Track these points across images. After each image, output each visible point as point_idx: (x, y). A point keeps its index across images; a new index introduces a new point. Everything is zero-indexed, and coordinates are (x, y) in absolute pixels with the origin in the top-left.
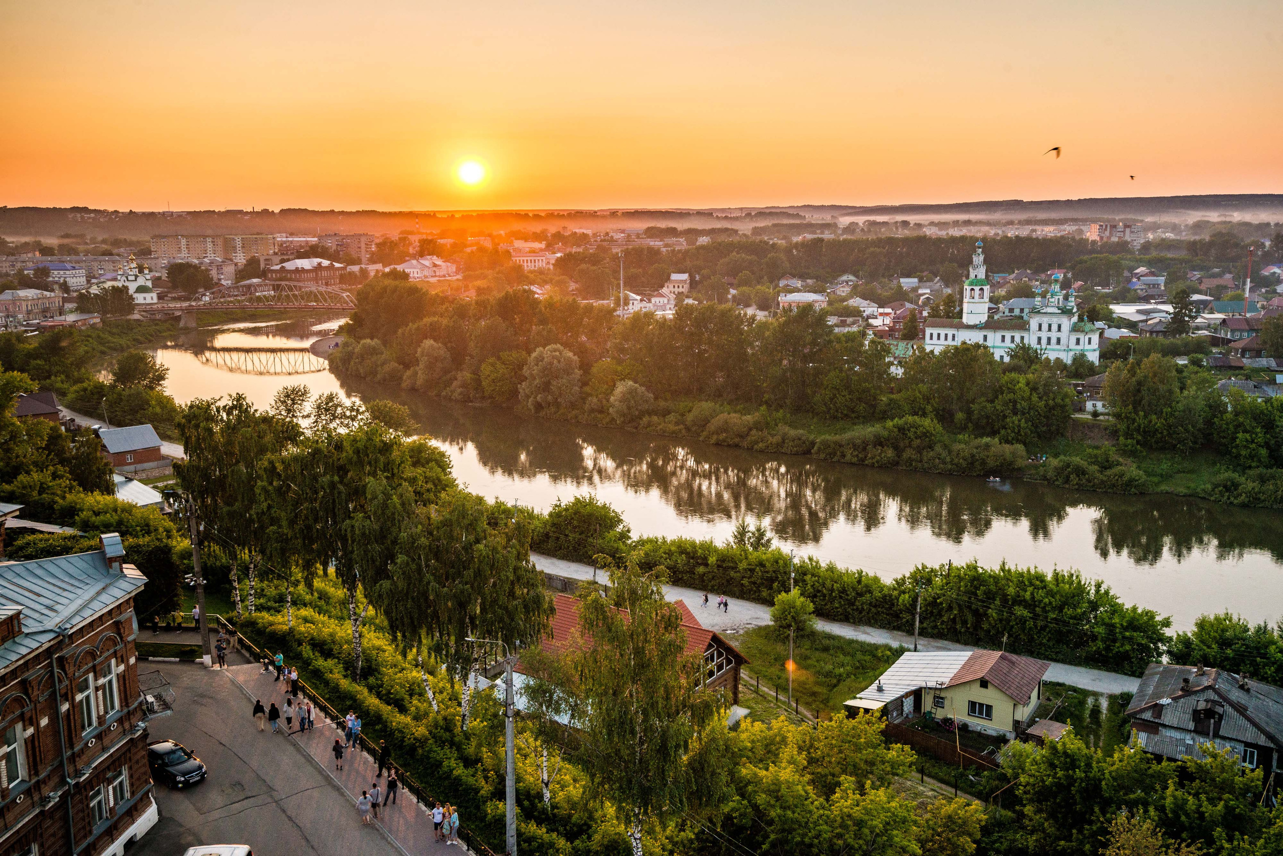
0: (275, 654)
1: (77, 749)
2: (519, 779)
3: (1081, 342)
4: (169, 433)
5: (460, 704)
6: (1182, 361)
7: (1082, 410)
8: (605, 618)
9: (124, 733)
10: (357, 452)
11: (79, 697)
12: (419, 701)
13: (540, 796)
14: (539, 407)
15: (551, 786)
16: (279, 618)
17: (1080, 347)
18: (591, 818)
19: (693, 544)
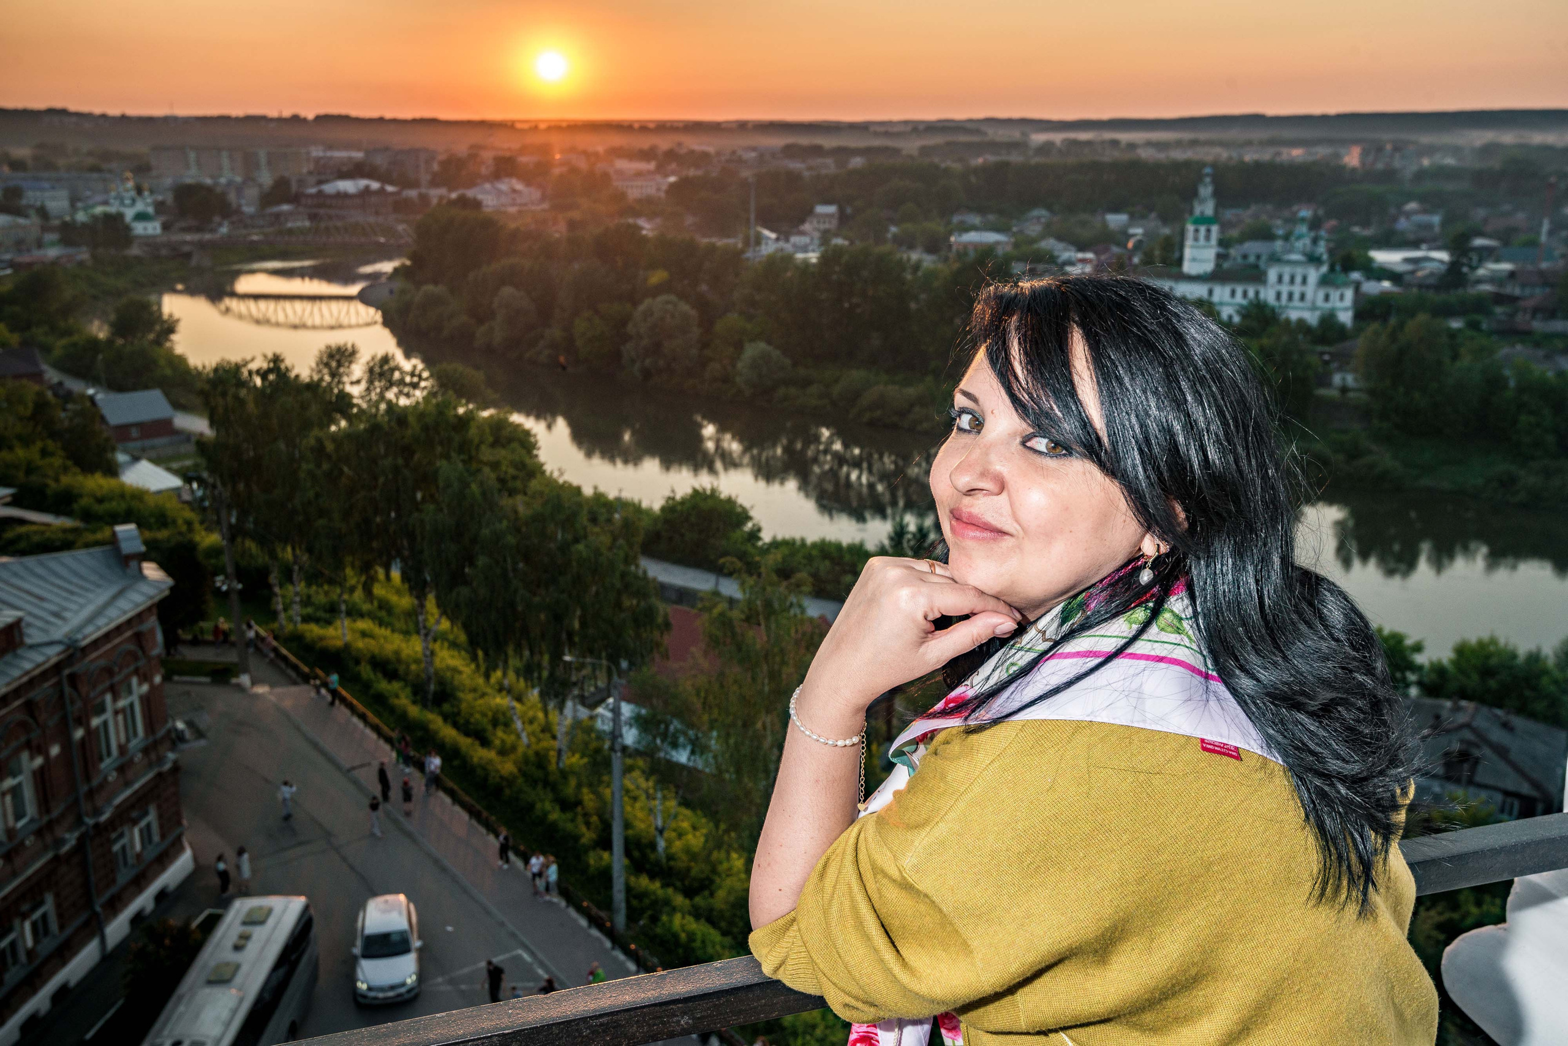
0: (328, 674)
1: (95, 782)
2: (627, 825)
3: (1332, 297)
4: (183, 401)
5: (554, 737)
6: (1456, 324)
7: (1328, 384)
8: (734, 634)
9: (150, 766)
10: (426, 428)
11: (95, 722)
12: (505, 732)
13: (653, 846)
14: (647, 374)
15: (666, 834)
16: (330, 632)
17: (1328, 305)
18: (714, 871)
19: (838, 546)
